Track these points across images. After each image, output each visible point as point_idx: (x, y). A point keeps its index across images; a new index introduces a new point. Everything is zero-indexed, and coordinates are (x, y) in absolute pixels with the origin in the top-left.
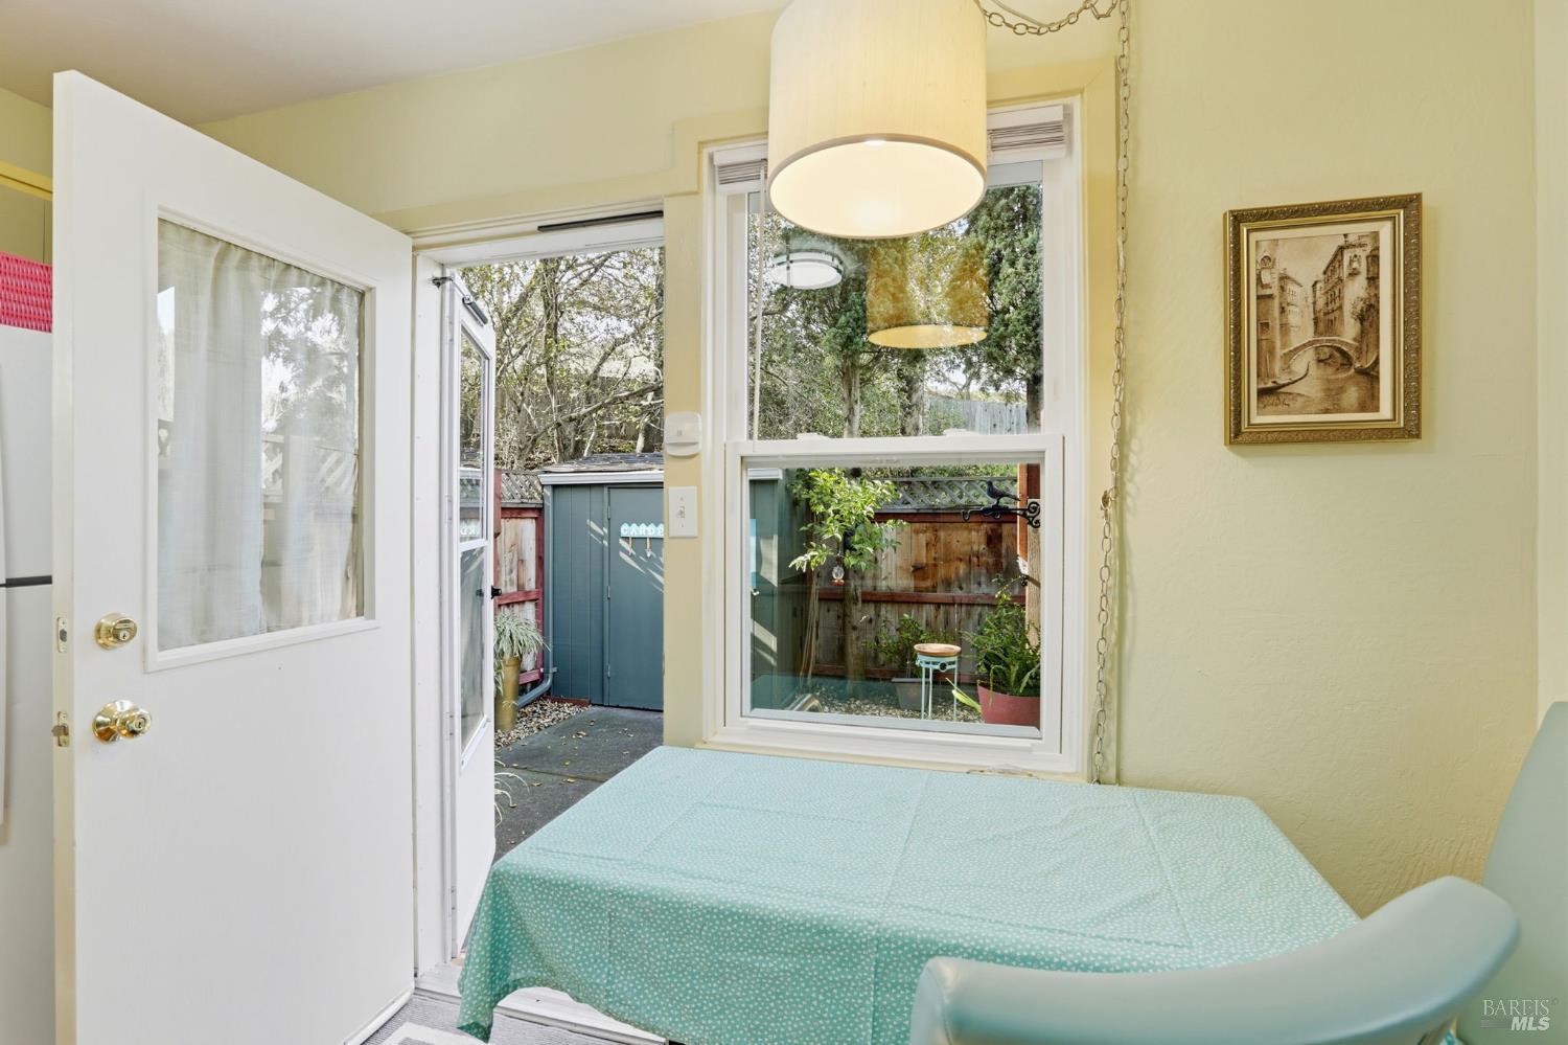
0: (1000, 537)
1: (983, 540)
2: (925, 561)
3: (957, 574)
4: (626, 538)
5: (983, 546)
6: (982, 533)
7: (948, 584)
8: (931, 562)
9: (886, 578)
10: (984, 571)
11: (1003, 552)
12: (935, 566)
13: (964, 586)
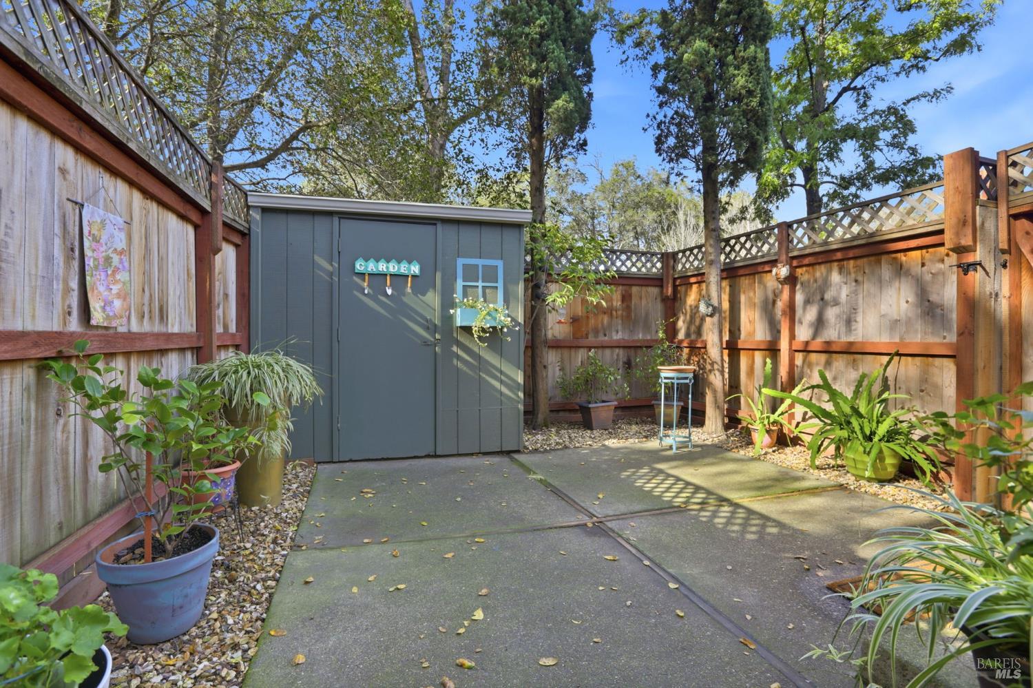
0: (630, 296)
1: (619, 297)
2: (580, 314)
3: (602, 324)
4: (362, 275)
5: (619, 303)
6: (619, 292)
7: (596, 332)
8: (585, 314)
9: (551, 328)
10: (620, 322)
11: (633, 307)
12: (588, 317)
13: (607, 333)
